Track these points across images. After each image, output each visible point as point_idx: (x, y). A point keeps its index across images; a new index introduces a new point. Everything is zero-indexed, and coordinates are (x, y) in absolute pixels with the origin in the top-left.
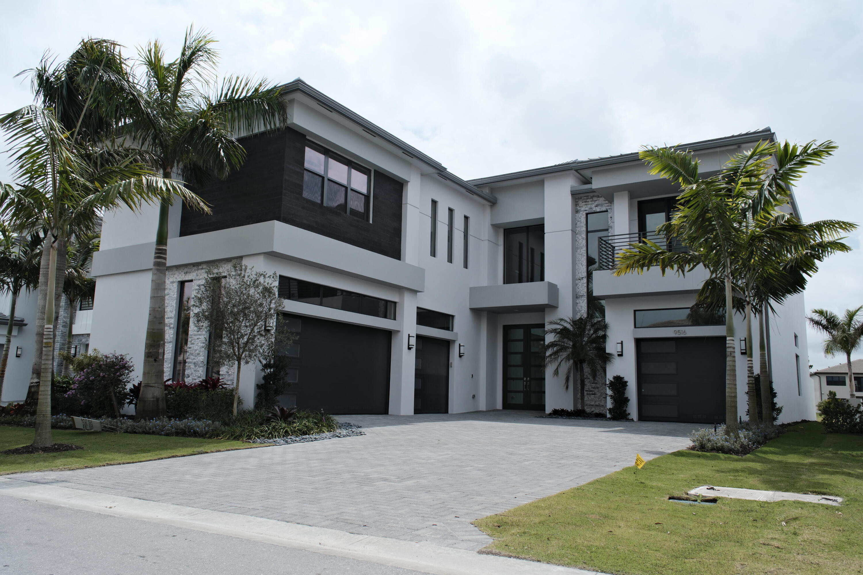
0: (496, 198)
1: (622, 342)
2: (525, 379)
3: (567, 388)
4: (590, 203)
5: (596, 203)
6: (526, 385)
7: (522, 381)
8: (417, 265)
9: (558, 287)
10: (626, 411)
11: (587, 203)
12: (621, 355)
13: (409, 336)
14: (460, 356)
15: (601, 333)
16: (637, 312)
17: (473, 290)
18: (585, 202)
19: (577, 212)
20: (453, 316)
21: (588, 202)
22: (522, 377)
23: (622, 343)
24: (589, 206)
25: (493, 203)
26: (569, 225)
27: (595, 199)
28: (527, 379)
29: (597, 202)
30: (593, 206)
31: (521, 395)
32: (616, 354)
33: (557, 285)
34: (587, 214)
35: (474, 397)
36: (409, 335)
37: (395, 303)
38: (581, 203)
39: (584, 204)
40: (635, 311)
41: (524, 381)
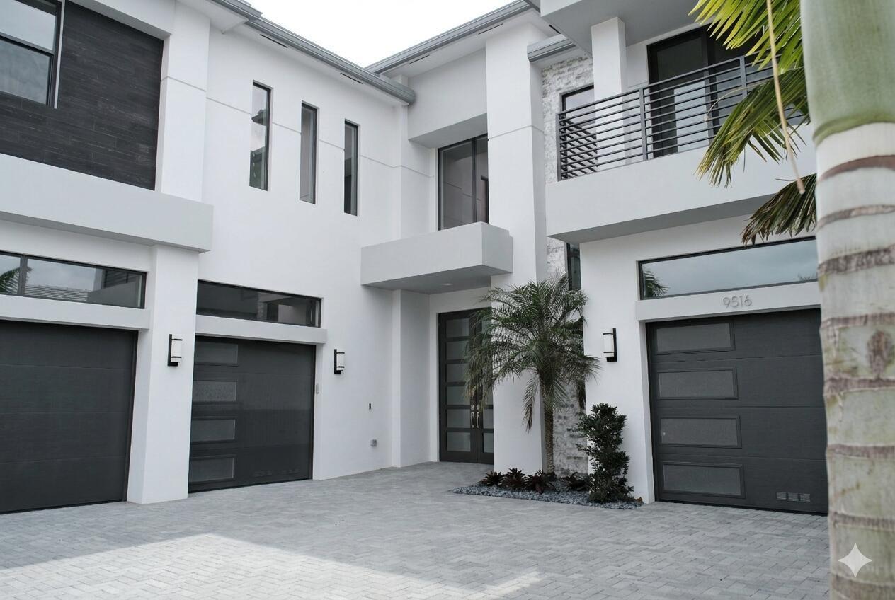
0: (413, 91)
1: (614, 330)
2: (473, 406)
3: (530, 423)
4: (567, 74)
5: (577, 72)
6: (474, 420)
7: (469, 410)
8: (200, 200)
9: (511, 234)
10: (624, 480)
11: (562, 75)
12: (613, 359)
13: (171, 339)
14: (337, 372)
15: (573, 317)
16: (644, 266)
17: (368, 252)
18: (559, 73)
19: (545, 94)
20: (320, 300)
21: (564, 72)
22: (468, 403)
23: (614, 333)
24: (565, 81)
25: (410, 102)
26: (527, 119)
27: (576, 64)
28: (475, 408)
29: (579, 69)
30: (572, 78)
31: (466, 436)
32: (602, 358)
33: (508, 232)
34: (564, 97)
35: (375, 442)
36: (171, 336)
37: (144, 274)
38: (550, 76)
39: (557, 77)
40: (640, 263)
41: (472, 411)
